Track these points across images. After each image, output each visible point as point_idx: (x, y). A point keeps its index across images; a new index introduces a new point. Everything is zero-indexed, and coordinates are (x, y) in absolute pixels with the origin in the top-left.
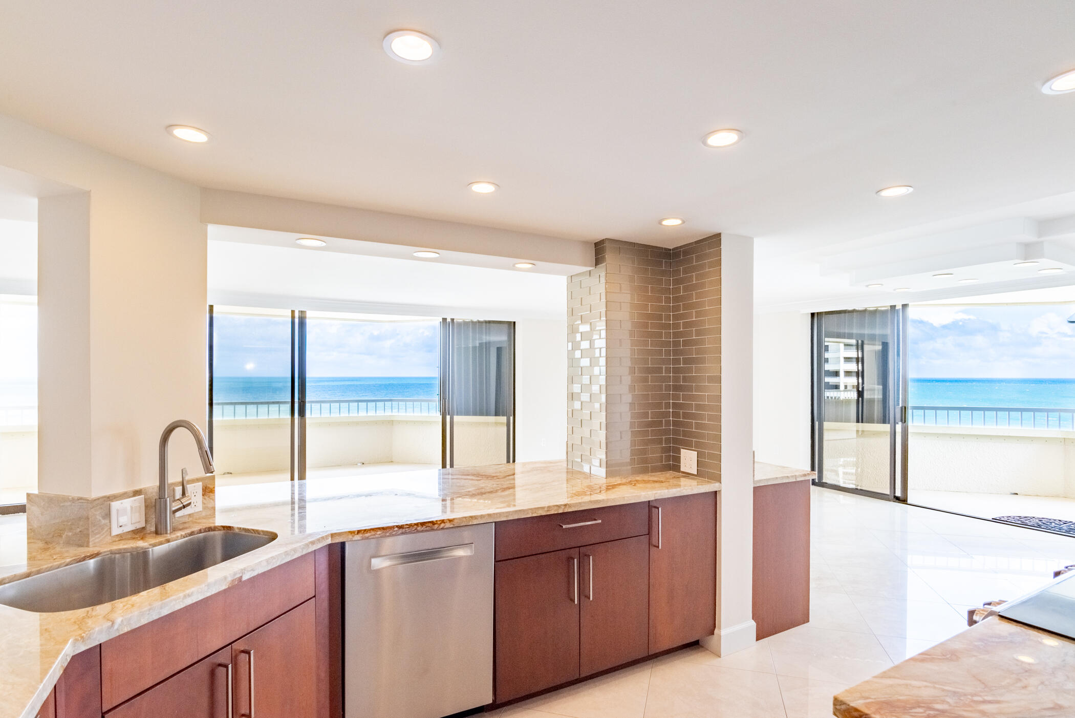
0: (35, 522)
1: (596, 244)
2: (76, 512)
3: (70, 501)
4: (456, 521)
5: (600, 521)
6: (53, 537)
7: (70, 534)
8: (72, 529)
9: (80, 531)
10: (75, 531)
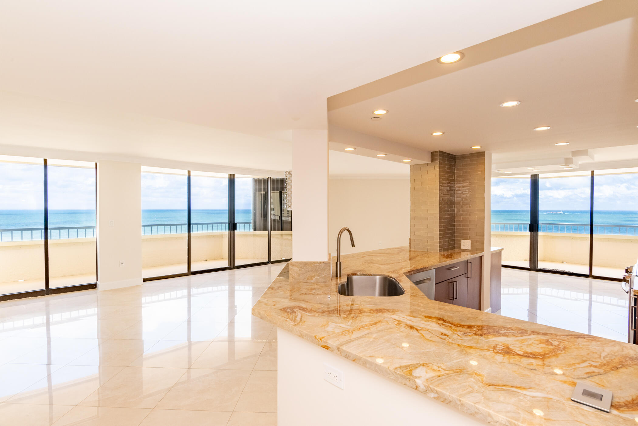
0: (295, 274)
1: (432, 153)
2: (322, 268)
3: (318, 263)
4: (429, 267)
5: (459, 268)
6: (307, 280)
7: (318, 277)
8: (319, 275)
9: (325, 276)
10: (321, 276)
